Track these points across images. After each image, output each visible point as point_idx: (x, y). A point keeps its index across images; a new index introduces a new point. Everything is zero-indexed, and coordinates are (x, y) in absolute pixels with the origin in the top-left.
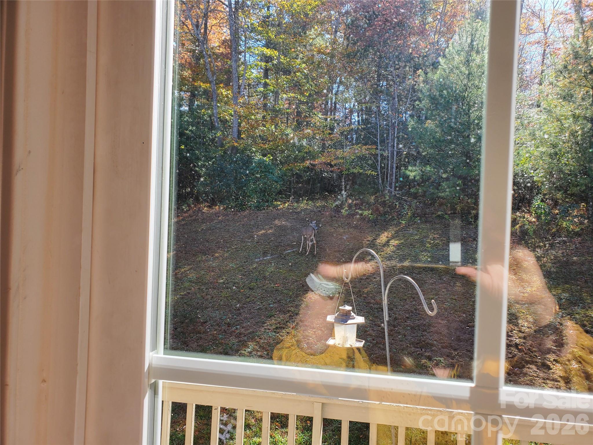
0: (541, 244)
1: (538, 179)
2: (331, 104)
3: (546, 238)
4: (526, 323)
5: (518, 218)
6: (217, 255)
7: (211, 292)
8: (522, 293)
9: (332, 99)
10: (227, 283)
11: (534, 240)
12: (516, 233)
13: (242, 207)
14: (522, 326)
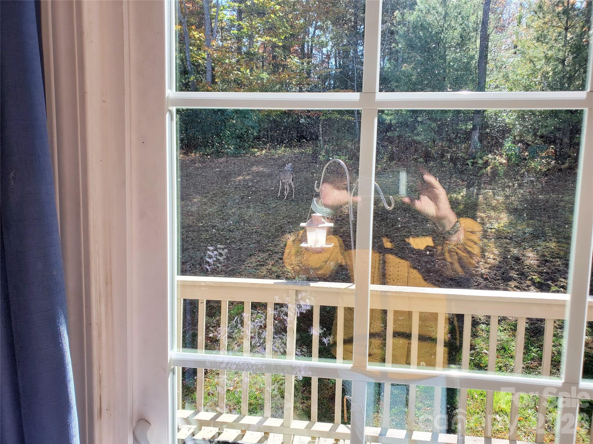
0: (511, 184)
1: (510, 121)
2: (308, 49)
3: (515, 179)
4: (492, 255)
5: (490, 160)
6: (195, 200)
7: (191, 234)
8: (490, 228)
9: (308, 42)
10: (207, 227)
11: (504, 180)
12: (487, 175)
13: (218, 154)
14: (488, 258)
